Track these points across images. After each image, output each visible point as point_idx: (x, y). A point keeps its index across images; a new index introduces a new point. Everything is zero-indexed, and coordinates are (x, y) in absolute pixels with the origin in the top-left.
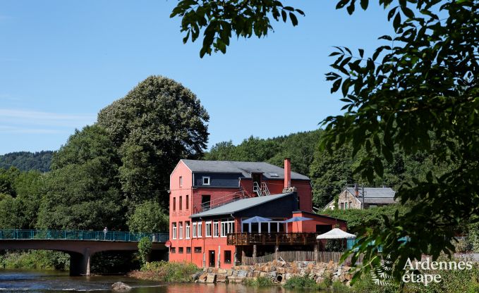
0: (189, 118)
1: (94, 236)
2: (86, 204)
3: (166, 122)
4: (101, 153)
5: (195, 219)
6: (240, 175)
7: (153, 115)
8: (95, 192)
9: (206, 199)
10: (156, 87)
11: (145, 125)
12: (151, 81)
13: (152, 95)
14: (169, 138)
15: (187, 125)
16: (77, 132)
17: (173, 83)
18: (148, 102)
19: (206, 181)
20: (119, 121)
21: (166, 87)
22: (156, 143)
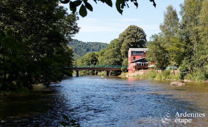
0: (140, 36)
1: (114, 67)
2: (112, 59)
3: (134, 37)
4: (117, 46)
5: (132, 62)
6: (143, 52)
7: (130, 36)
8: (115, 56)
9: (134, 58)
10: (132, 28)
11: (128, 38)
12: (131, 27)
13: (130, 30)
14: (134, 41)
15: (139, 38)
16: (112, 41)
17: (136, 27)
18: (129, 32)
19: (134, 53)
20: (122, 37)
21: (134, 28)
22: (131, 43)
